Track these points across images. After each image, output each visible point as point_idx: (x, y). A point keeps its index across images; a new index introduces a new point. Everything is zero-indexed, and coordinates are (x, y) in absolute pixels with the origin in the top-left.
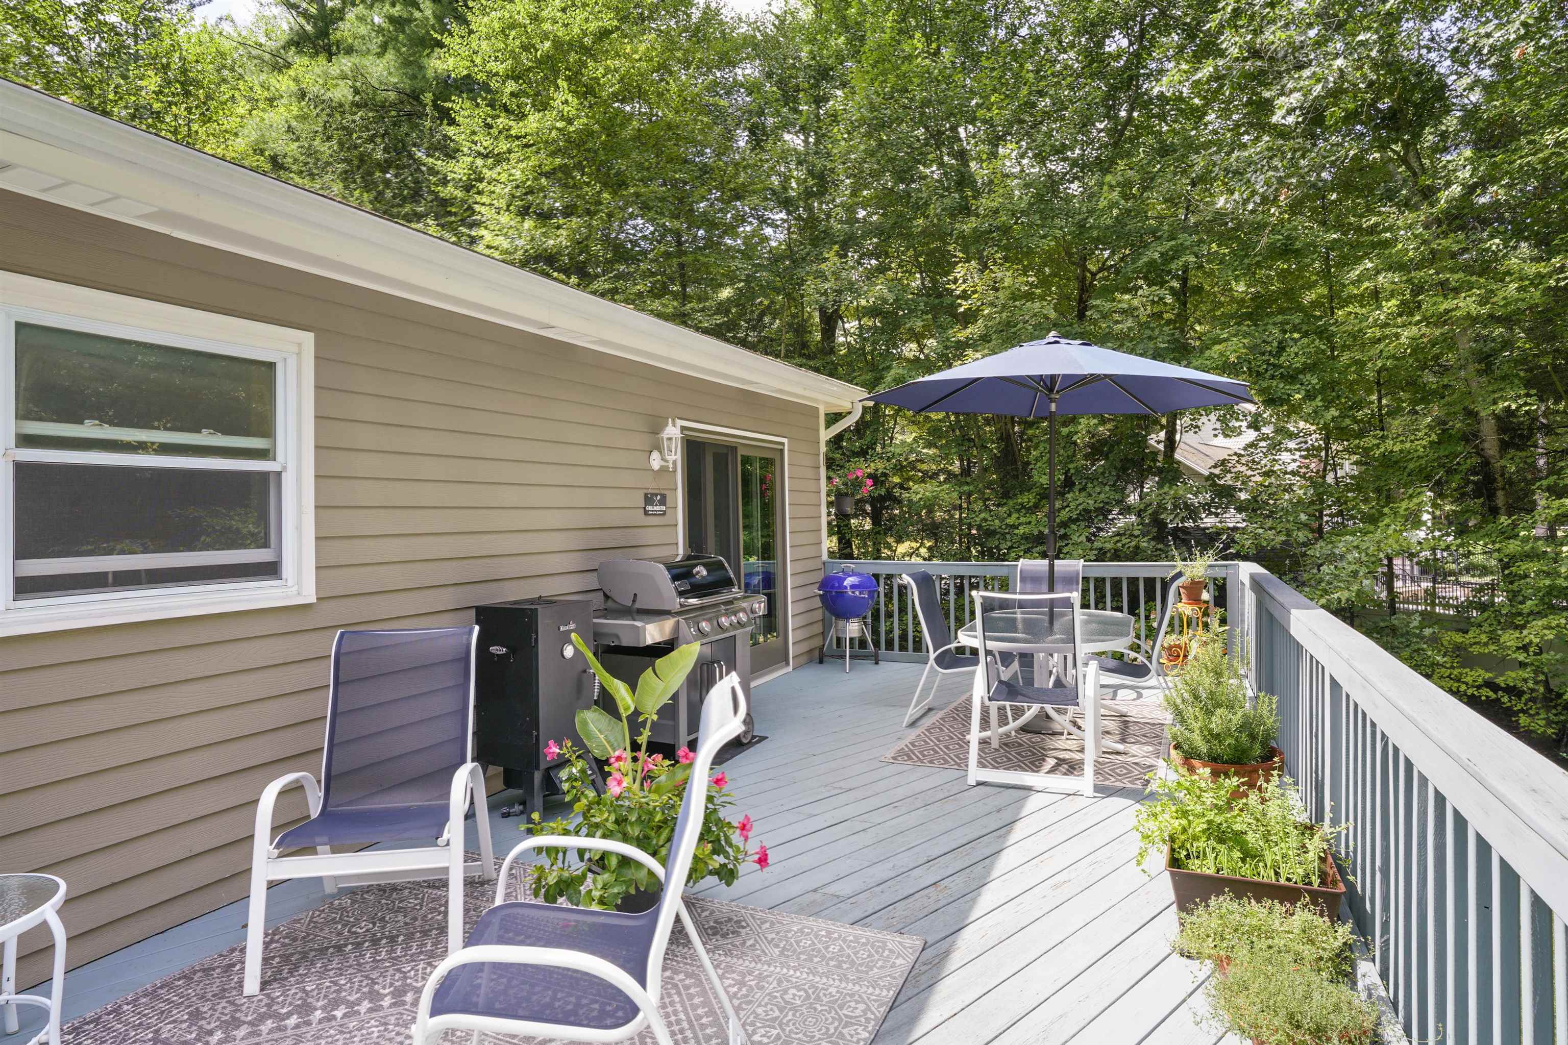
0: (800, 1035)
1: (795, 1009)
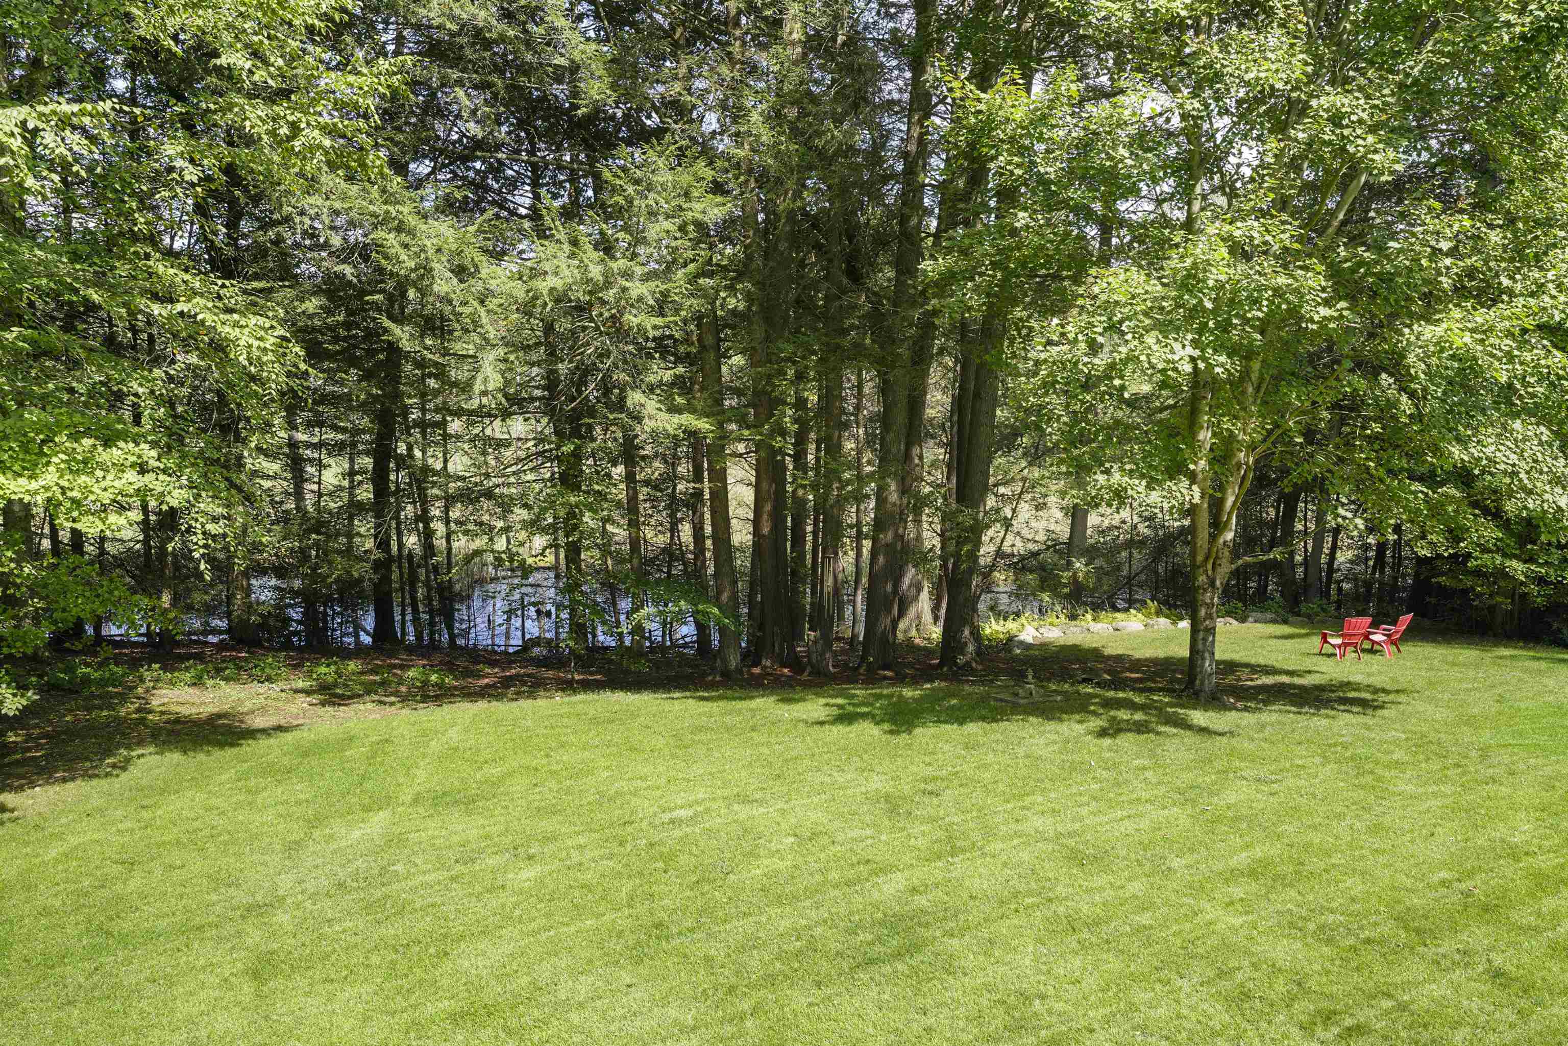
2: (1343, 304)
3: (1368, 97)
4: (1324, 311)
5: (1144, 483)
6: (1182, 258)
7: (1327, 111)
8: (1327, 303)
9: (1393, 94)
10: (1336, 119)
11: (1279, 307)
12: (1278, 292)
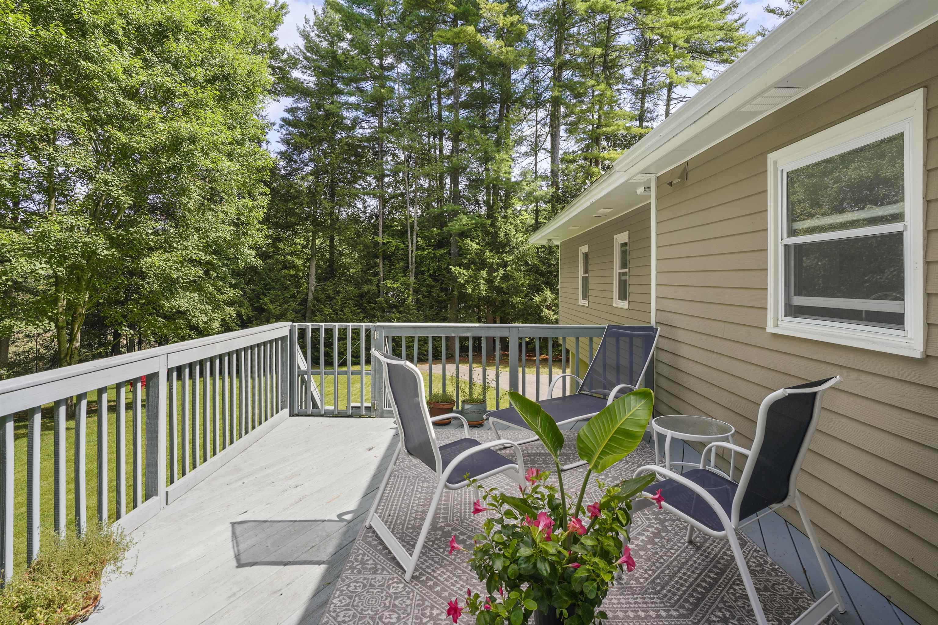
0: (375, 591)
1: (386, 608)
2: (113, 250)
3: (118, 177)
4: (106, 252)
5: (24, 323)
6: (37, 228)
7: (102, 180)
8: (107, 249)
9: (128, 177)
10: (106, 183)
11: (86, 249)
12: (85, 243)
